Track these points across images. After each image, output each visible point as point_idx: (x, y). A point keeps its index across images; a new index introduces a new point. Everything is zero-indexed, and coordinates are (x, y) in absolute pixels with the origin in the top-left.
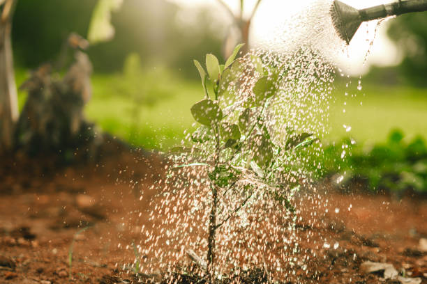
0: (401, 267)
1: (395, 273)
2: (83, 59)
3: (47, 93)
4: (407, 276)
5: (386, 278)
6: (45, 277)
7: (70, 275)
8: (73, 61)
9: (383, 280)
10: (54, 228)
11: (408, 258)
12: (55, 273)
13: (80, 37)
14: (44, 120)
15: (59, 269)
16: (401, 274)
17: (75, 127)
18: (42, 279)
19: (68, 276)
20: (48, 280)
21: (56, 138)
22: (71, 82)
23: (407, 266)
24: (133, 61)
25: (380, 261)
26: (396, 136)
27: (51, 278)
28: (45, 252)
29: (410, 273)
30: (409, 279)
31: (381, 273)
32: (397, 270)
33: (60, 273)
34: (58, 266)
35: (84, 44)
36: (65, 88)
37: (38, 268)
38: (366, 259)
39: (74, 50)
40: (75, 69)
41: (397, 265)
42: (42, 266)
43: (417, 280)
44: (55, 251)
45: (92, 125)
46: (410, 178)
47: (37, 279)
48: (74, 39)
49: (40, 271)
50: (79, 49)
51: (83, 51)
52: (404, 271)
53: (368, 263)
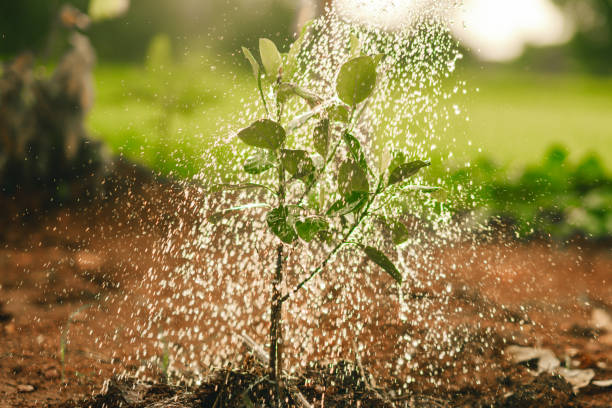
0: (564, 353)
1: (555, 363)
2: (82, 45)
3: (28, 97)
4: (572, 368)
5: (541, 371)
6: (23, 380)
7: (63, 375)
8: (68, 48)
9: (536, 374)
10: (39, 304)
11: (575, 340)
12: (39, 373)
13: (77, 10)
14: (23, 138)
15: (45, 367)
16: (563, 364)
17: (71, 147)
18: (20, 383)
19: (60, 377)
20: (29, 384)
21: (42, 165)
22: (64, 79)
23: (573, 351)
24: (160, 47)
25: (531, 345)
26: (557, 155)
27: (33, 382)
28: (25, 341)
29: (577, 363)
30: (576, 372)
31: (533, 364)
32: (557, 357)
33: (48, 373)
34: (45, 363)
35: (83, 22)
36: (55, 89)
37: (14, 365)
38: (511, 343)
39: (69, 30)
40: (70, 60)
41: (558, 351)
42: (21, 362)
43: (588, 373)
44: (40, 339)
45: (97, 145)
46: (578, 217)
47: (12, 382)
48: (68, 14)
49: (18, 371)
50: (76, 29)
51: (83, 32)
52: (567, 359)
53: (514, 348)
